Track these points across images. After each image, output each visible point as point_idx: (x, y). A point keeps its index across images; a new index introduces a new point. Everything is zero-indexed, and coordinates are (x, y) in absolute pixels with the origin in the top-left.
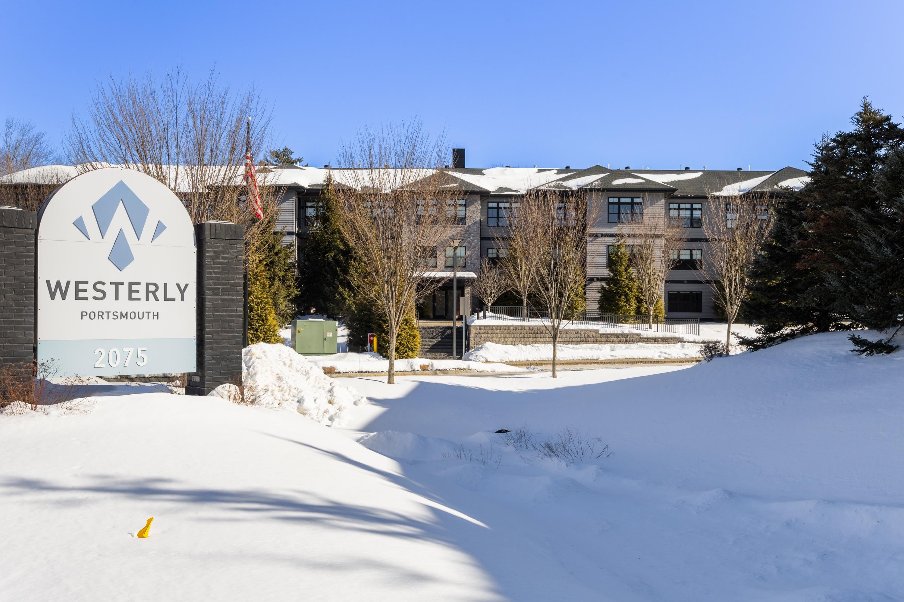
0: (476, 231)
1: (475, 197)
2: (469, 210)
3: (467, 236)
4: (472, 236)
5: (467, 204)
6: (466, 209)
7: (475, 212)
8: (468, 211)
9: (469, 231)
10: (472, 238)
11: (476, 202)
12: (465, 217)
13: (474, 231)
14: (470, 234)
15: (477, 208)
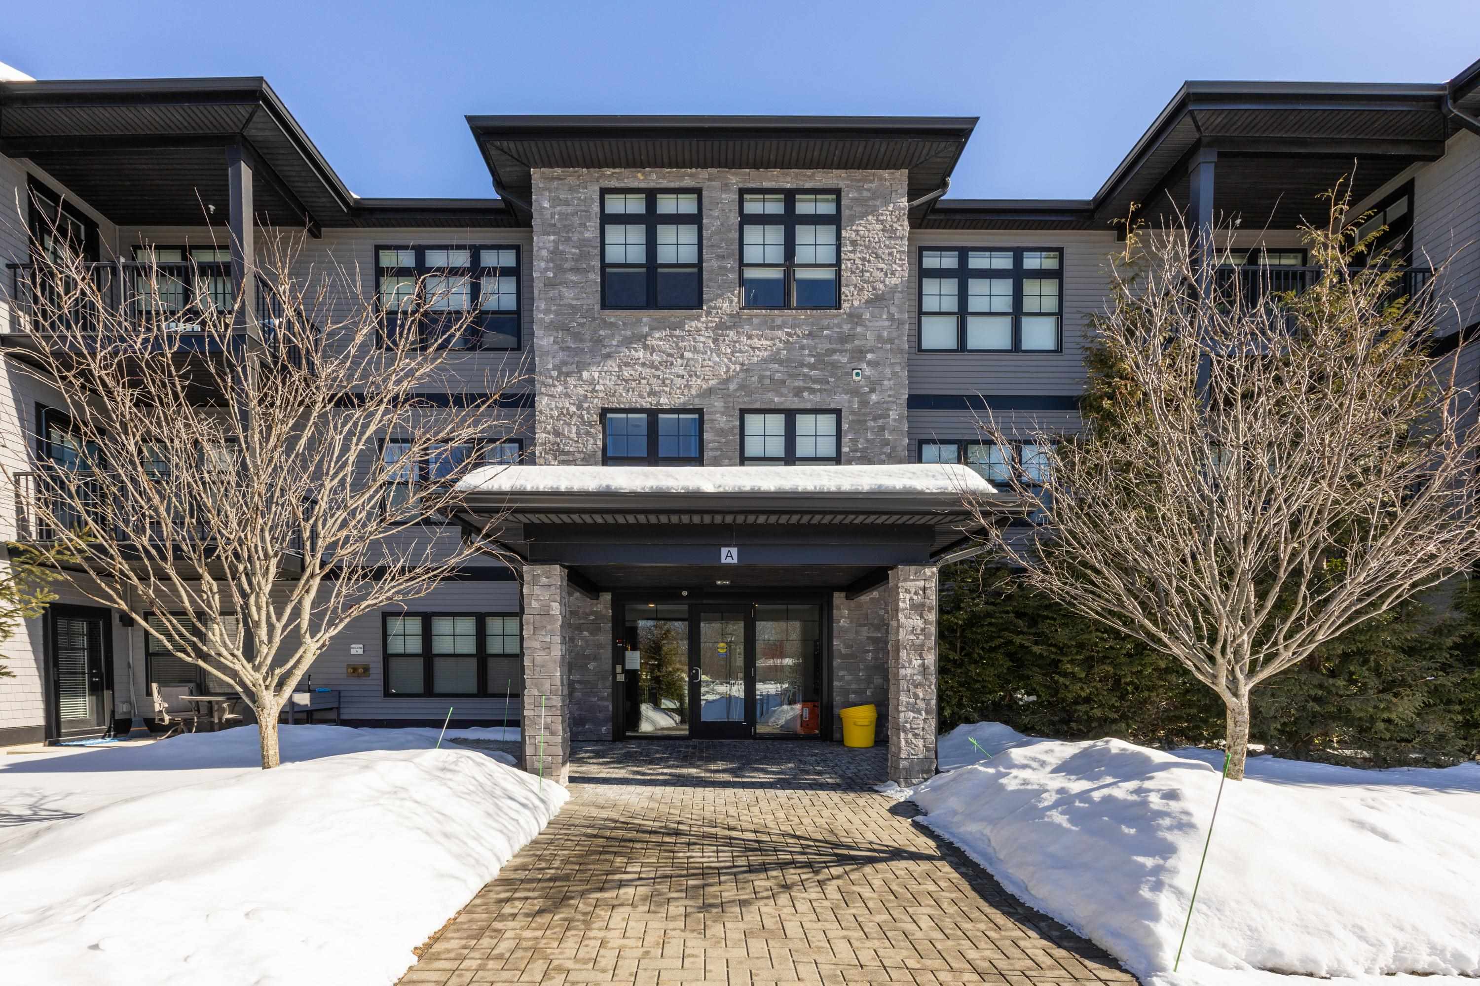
0: (890, 341)
1: (881, 179)
2: (854, 243)
3: (845, 360)
4: (869, 363)
5: (845, 213)
6: (839, 237)
7: (883, 252)
8: (847, 248)
9: (851, 338)
10: (868, 371)
11: (886, 204)
12: (838, 282)
13: (879, 338)
14: (859, 354)
15: (889, 232)
